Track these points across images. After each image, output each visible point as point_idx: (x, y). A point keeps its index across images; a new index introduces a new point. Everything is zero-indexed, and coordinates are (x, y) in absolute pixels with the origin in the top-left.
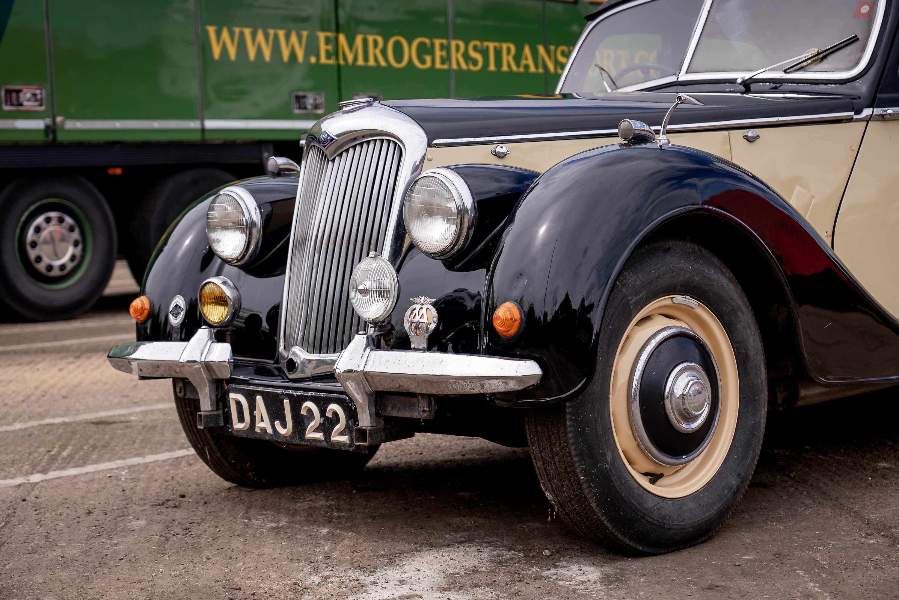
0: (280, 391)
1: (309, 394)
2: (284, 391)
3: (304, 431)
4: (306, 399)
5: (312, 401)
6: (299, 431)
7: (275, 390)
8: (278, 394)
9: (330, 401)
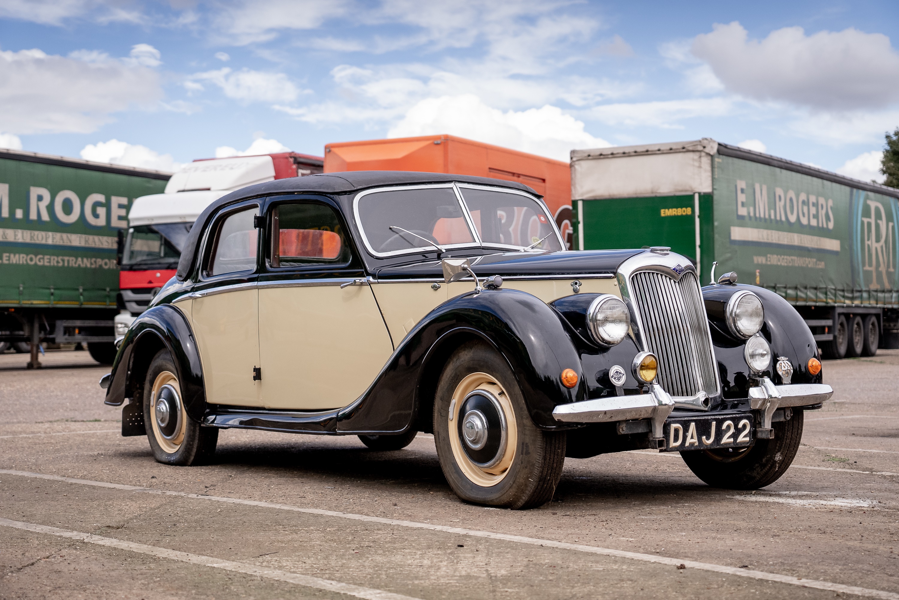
0: (709, 418)
1: (729, 416)
2: (713, 417)
3: (721, 439)
4: (726, 419)
5: (731, 420)
6: (718, 440)
7: (706, 418)
8: (708, 420)
9: (741, 418)
